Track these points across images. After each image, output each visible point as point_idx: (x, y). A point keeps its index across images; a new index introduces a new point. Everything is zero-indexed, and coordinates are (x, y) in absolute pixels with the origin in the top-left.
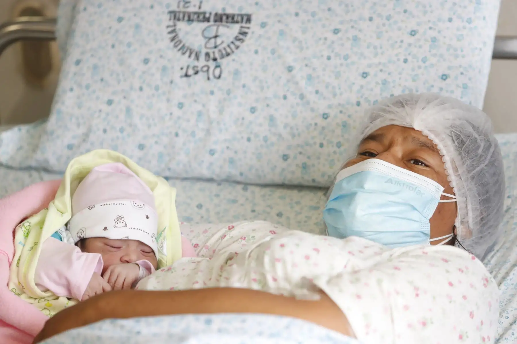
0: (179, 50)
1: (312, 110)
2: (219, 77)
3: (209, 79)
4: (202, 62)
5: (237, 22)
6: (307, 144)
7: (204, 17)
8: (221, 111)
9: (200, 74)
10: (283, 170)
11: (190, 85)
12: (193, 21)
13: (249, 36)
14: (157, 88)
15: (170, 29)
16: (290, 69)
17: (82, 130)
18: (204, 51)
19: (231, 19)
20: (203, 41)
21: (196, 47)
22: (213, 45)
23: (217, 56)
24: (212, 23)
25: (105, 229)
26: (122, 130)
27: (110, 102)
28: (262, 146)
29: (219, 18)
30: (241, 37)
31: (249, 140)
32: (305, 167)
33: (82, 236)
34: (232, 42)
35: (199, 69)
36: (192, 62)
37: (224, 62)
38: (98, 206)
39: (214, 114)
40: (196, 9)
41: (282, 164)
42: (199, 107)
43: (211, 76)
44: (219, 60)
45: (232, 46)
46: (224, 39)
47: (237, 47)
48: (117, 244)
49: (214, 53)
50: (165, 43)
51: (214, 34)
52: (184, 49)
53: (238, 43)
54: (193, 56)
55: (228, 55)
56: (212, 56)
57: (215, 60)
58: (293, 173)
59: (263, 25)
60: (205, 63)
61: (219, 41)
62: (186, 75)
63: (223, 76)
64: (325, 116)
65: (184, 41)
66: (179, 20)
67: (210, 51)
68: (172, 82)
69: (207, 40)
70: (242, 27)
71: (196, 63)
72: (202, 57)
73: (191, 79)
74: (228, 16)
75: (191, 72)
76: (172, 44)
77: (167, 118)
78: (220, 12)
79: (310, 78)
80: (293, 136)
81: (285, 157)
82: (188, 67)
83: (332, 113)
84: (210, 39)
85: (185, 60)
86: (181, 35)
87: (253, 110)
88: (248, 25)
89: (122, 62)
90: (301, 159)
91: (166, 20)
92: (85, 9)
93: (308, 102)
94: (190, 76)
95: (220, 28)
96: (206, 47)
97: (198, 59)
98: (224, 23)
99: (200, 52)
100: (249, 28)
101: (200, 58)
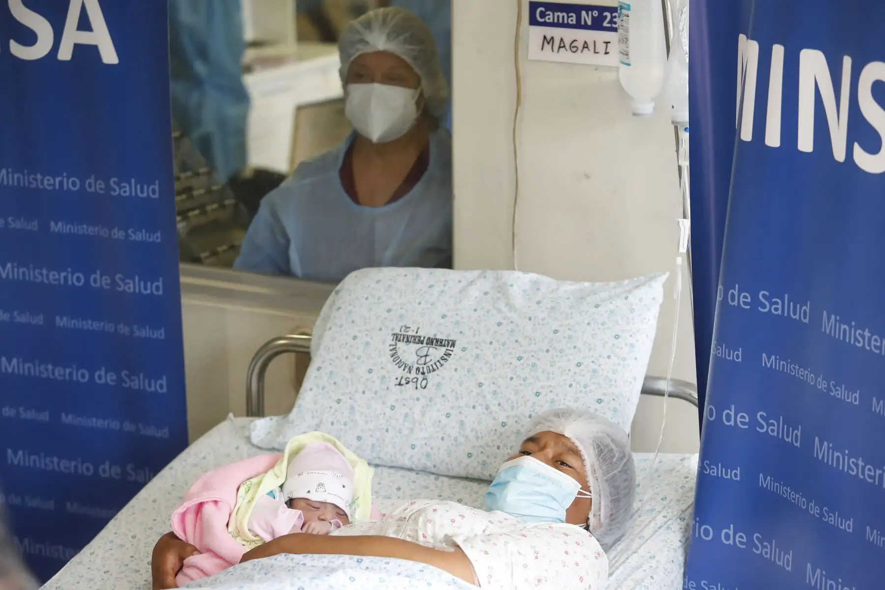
0: (396, 364)
1: (494, 419)
2: (425, 387)
3: (416, 388)
4: (413, 375)
5: (444, 346)
6: (488, 446)
7: (419, 340)
8: (423, 414)
9: (411, 383)
10: (467, 465)
11: (401, 392)
12: (410, 342)
13: (452, 356)
14: (376, 393)
15: (392, 347)
16: (480, 385)
17: (316, 421)
18: (416, 366)
19: (439, 343)
20: (416, 358)
21: (409, 363)
22: (423, 362)
23: (425, 370)
24: (425, 345)
25: (309, 492)
26: (345, 424)
27: (339, 401)
28: (452, 444)
29: (431, 342)
30: (446, 357)
31: (443, 439)
32: (484, 464)
33: (291, 497)
34: (438, 361)
35: (410, 380)
36: (406, 374)
37: (430, 376)
38: (305, 474)
39: (417, 417)
40: (414, 334)
41: (466, 461)
42: (406, 410)
43: (419, 386)
44: (426, 374)
45: (438, 364)
46: (432, 358)
47: (442, 365)
48: (317, 505)
49: (423, 368)
50: (387, 358)
51: (425, 354)
52: (401, 364)
53: (442, 362)
54: (407, 369)
55: (434, 370)
56: (421, 370)
57: (423, 373)
58: (475, 468)
59: (464, 349)
60: (416, 376)
61: (428, 359)
62: (400, 384)
63: (427, 387)
64: (504, 424)
65: (401, 358)
66: (399, 341)
67: (421, 367)
68: (388, 388)
69: (419, 358)
70: (447, 350)
71: (408, 375)
72: (414, 371)
73: (403, 387)
74: (437, 341)
75: (403, 382)
76: (392, 359)
77: (381, 416)
78: (432, 337)
79: (495, 393)
80: (477, 438)
81: (470, 455)
82: (402, 378)
83: (510, 422)
84: (421, 357)
85: (400, 373)
86: (400, 352)
87: (448, 415)
88: (452, 349)
89: (352, 370)
90: (483, 458)
91: (390, 340)
92: (330, 329)
93: (491, 412)
94: (402, 385)
95: (431, 349)
96: (417, 363)
97: (410, 372)
98: (434, 346)
99: (413, 367)
100: (452, 351)
101: (412, 372)
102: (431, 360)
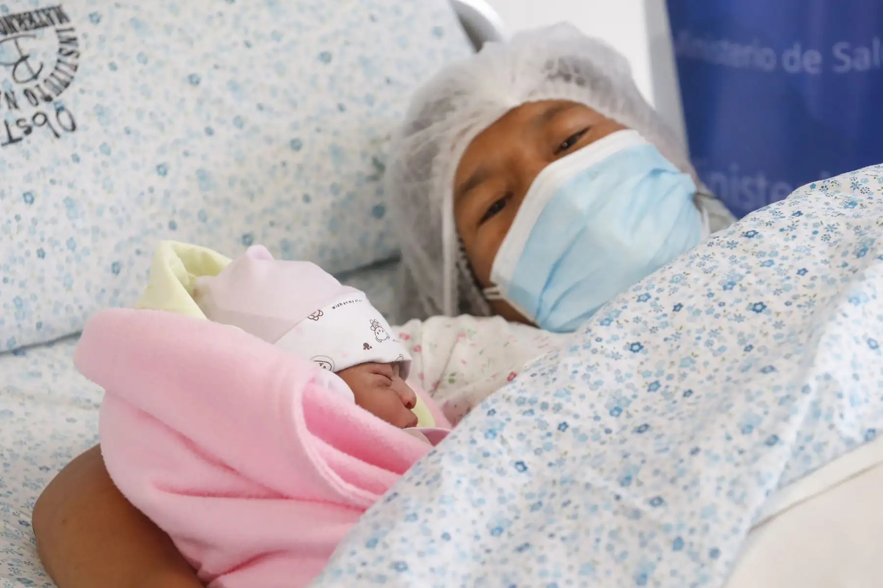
1: (269, 140)
2: (74, 127)
3: (57, 135)
4: (26, 110)
5: (45, 25)
6: (280, 204)
11: (27, 156)
13: (81, 41)
16: (194, 80)
18: (18, 89)
20: (7, 73)
23: (47, 91)
25: (366, 346)
28: (197, 231)
30: (69, 48)
31: (171, 226)
32: (286, 246)
34: (60, 61)
35: (29, 122)
37: (66, 97)
39: (96, 196)
42: (61, 192)
43: (59, 130)
44: (56, 99)
45: (64, 68)
47: (75, 68)
53: (70, 60)
55: (67, 85)
57: (48, 99)
59: (95, 18)
60: (34, 110)
62: (12, 140)
63: (79, 123)
64: (296, 145)
67: (31, 85)
70: (58, 31)
71: (16, 114)
72: (22, 101)
73: (24, 142)
74: (20, 19)
75: (16, 132)
77: (13, 227)
79: (234, 87)
80: (251, 195)
81: (247, 240)
83: (304, 135)
84: (16, 65)
87: (162, 170)
88: (65, 26)
90: (276, 236)
93: (255, 129)
94: (20, 139)
95: (21, 41)
96: (17, 82)
97: (16, 107)
98: (21, 33)
99: (13, 93)
100: (72, 29)
101: (19, 103)
102: (42, 66)
